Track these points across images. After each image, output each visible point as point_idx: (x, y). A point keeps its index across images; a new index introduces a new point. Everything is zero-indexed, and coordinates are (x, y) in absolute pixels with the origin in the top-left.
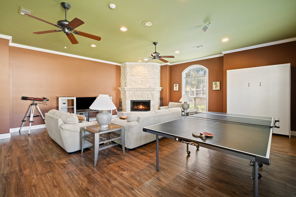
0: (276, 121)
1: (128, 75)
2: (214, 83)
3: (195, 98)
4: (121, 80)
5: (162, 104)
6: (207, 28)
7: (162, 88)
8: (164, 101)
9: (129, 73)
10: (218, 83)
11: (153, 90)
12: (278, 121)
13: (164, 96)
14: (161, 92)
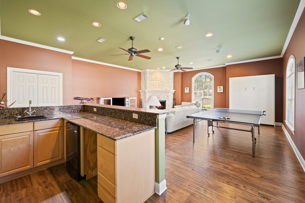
0: (264, 112)
1: (148, 80)
2: (218, 87)
3: (203, 99)
4: (141, 84)
5: (175, 104)
6: (219, 51)
7: (175, 90)
8: (177, 101)
9: (149, 78)
10: (222, 87)
11: (168, 92)
12: (265, 111)
13: (176, 97)
14: (174, 94)
